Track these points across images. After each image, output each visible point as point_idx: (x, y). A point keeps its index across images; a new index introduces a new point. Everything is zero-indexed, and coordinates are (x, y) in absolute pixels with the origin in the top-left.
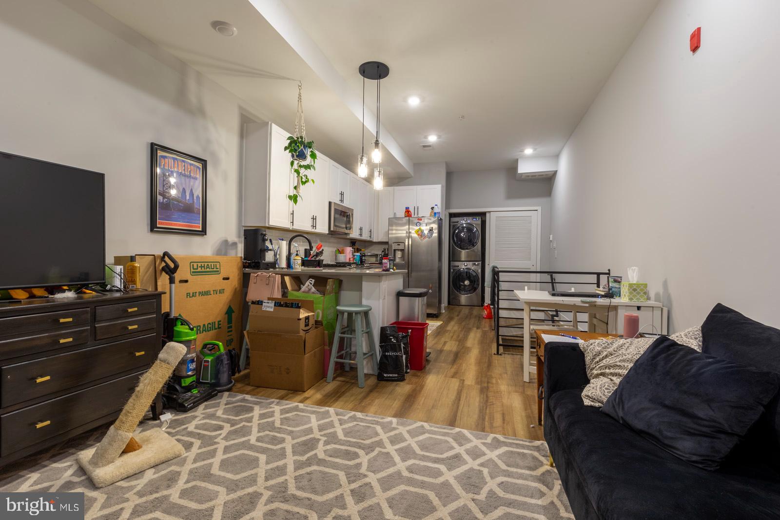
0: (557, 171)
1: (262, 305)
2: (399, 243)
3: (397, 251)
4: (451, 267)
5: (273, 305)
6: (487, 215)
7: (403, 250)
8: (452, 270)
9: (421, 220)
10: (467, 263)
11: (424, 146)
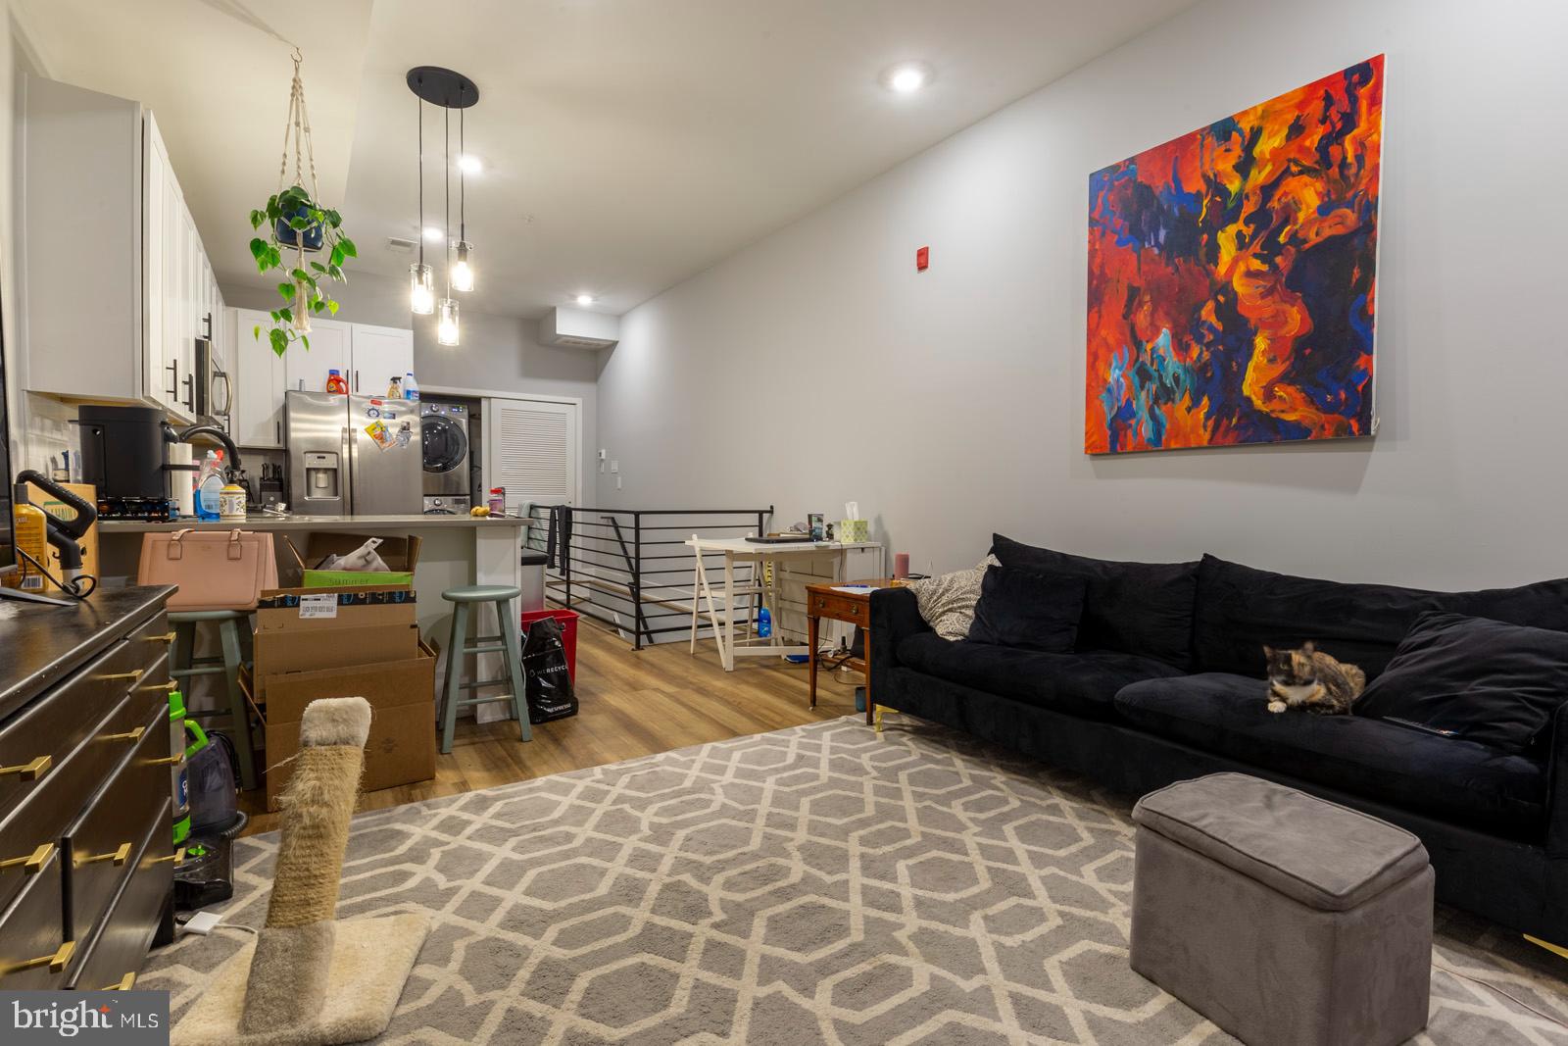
0: (617, 342)
1: (298, 605)
2: (321, 453)
3: (313, 473)
5: (333, 601)
6: (484, 403)
7: (335, 470)
9: (380, 404)
10: (442, 498)
11: (394, 242)
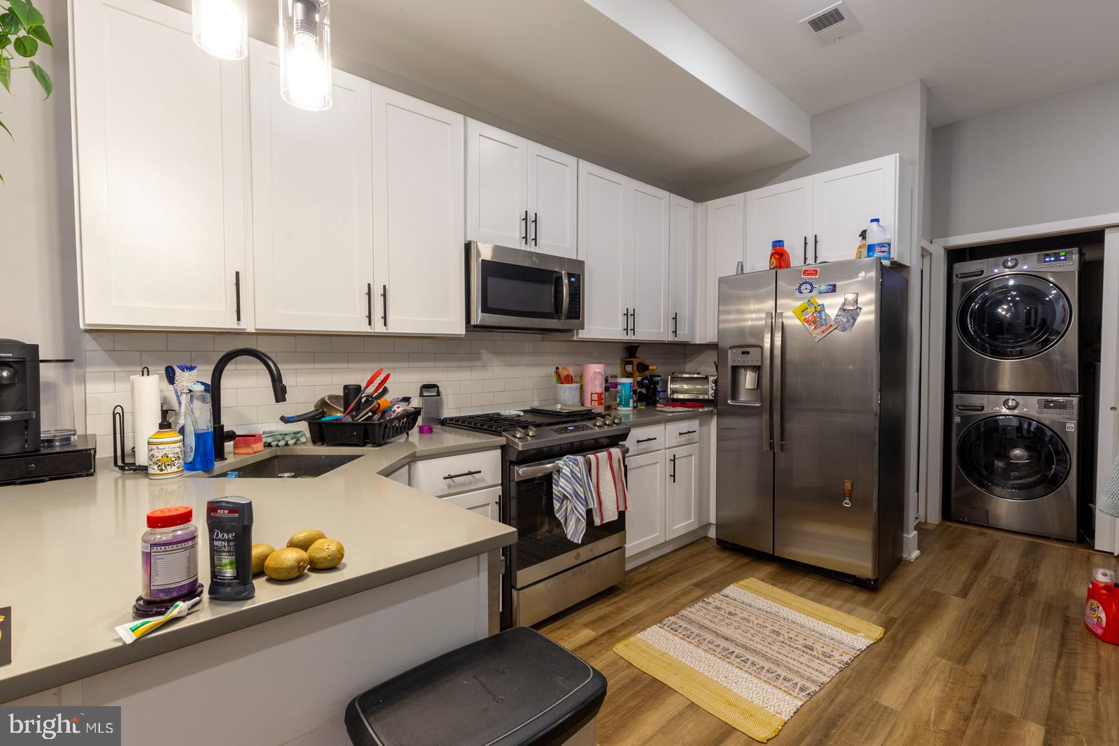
2: (745, 349)
3: (742, 371)
4: (955, 410)
7: (759, 365)
8: (957, 419)
10: (1019, 398)
